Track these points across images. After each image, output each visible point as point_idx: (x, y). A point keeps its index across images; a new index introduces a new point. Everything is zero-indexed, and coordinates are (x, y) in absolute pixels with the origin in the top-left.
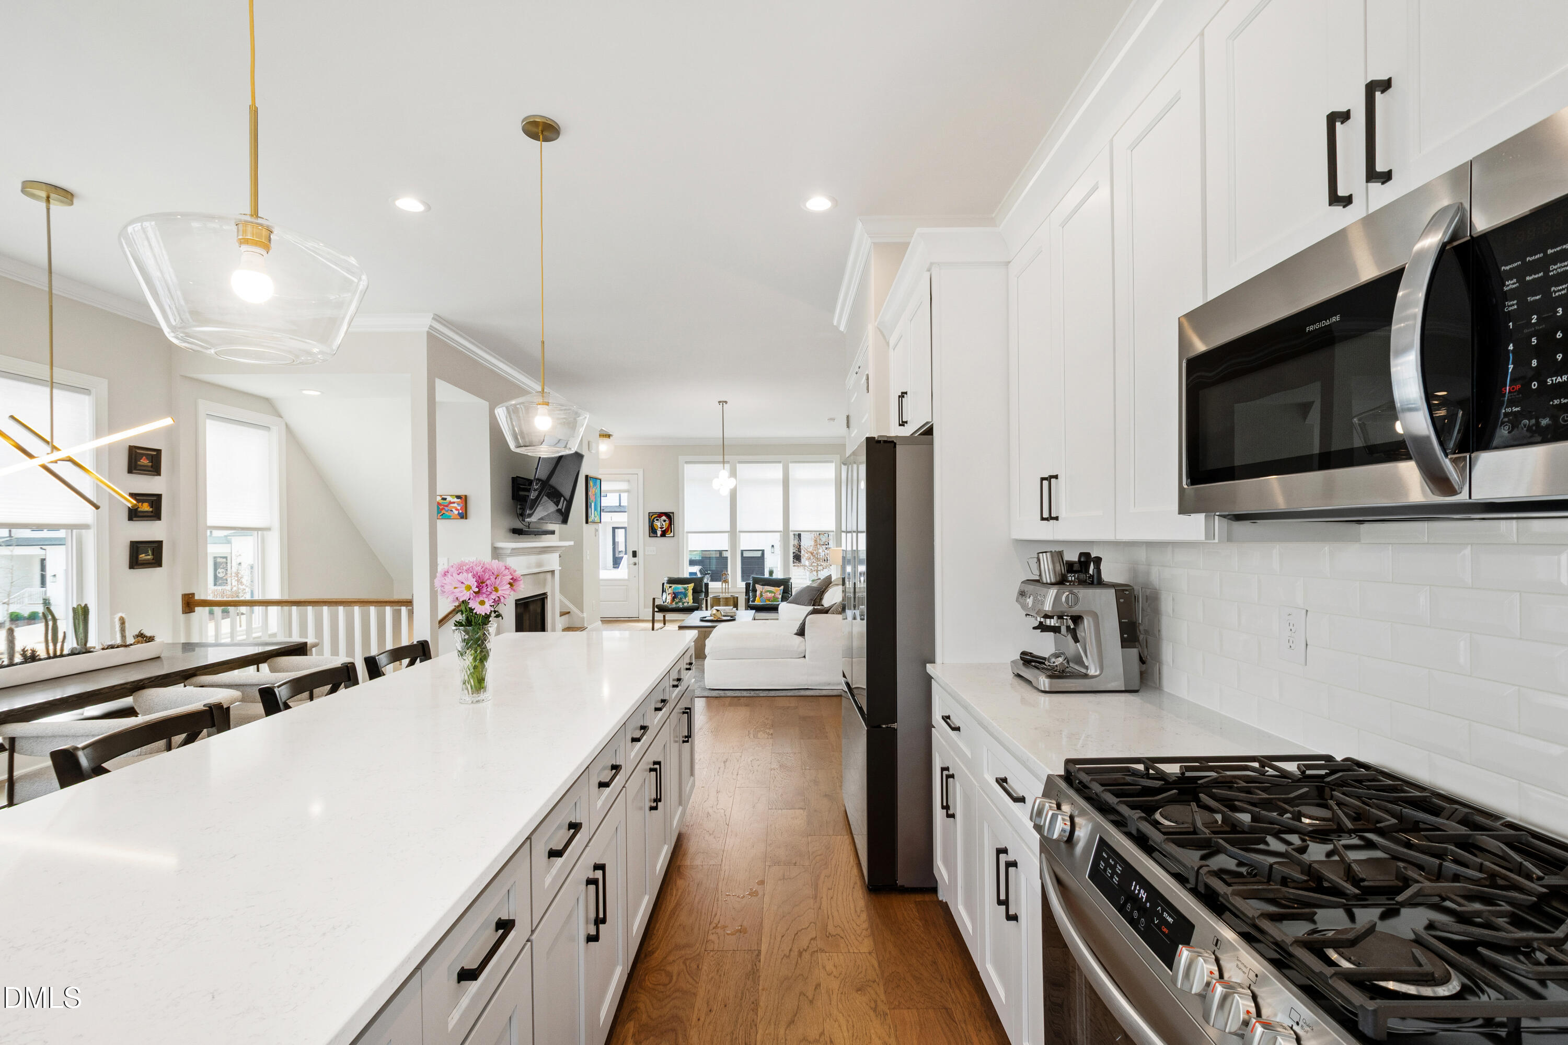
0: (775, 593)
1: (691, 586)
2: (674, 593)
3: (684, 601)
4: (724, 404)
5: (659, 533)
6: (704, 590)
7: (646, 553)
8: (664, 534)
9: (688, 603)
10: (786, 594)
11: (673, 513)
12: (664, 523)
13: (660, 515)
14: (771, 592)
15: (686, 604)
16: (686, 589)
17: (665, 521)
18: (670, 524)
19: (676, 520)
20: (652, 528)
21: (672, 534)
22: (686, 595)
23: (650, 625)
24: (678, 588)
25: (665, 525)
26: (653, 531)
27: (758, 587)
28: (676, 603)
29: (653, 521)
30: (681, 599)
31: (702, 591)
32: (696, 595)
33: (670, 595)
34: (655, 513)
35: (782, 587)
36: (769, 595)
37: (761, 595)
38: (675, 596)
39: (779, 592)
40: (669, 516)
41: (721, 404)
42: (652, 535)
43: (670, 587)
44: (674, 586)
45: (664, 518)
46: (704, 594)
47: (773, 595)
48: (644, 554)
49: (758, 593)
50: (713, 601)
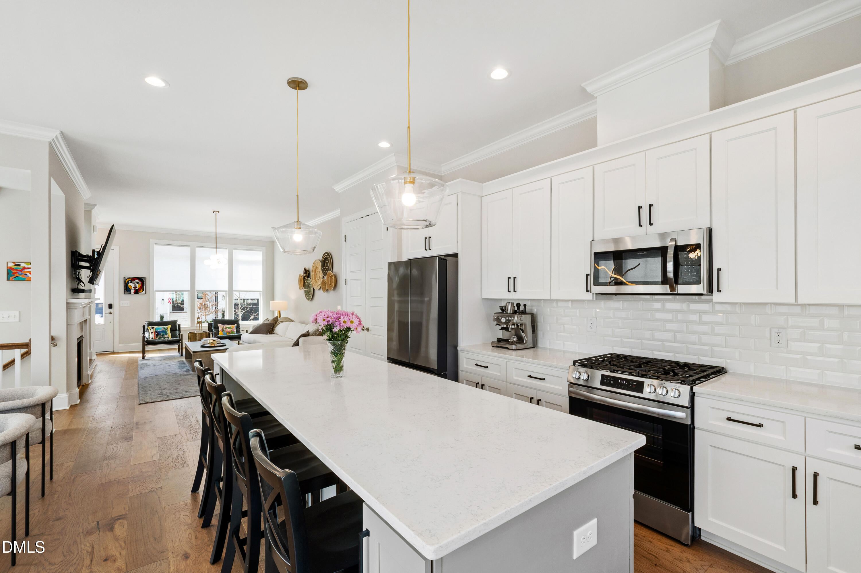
0: (232, 329)
1: (169, 327)
2: (156, 332)
3: (165, 336)
4: (217, 213)
5: (133, 291)
6: (178, 329)
7: (121, 305)
8: (137, 292)
9: (168, 338)
10: (238, 329)
11: (145, 278)
12: (137, 285)
13: (134, 279)
14: (229, 328)
15: (167, 339)
16: (166, 329)
17: (138, 283)
18: (142, 285)
19: (147, 283)
20: (127, 289)
21: (144, 292)
22: (166, 333)
23: (141, 355)
24: (159, 329)
25: (138, 286)
26: (127, 290)
27: (219, 325)
28: (159, 339)
29: (128, 283)
30: (163, 335)
31: (177, 330)
32: (172, 332)
33: (153, 333)
34: (130, 277)
35: (236, 325)
36: (229, 330)
37: (223, 330)
38: (158, 334)
39: (234, 328)
40: (142, 280)
41: (215, 213)
42: (126, 292)
43: (152, 328)
44: (155, 327)
45: (137, 281)
46: (178, 331)
47: (231, 330)
48: (119, 306)
49: (220, 329)
50: (191, 335)
